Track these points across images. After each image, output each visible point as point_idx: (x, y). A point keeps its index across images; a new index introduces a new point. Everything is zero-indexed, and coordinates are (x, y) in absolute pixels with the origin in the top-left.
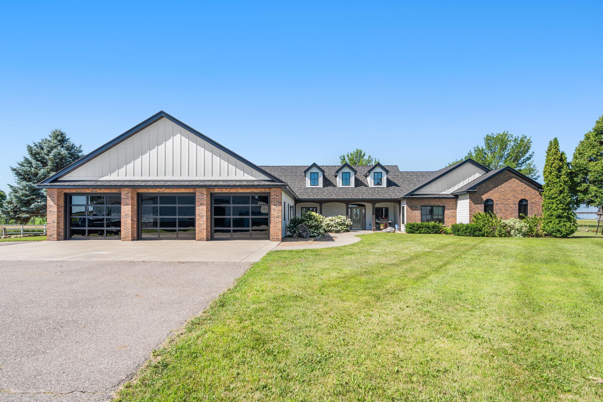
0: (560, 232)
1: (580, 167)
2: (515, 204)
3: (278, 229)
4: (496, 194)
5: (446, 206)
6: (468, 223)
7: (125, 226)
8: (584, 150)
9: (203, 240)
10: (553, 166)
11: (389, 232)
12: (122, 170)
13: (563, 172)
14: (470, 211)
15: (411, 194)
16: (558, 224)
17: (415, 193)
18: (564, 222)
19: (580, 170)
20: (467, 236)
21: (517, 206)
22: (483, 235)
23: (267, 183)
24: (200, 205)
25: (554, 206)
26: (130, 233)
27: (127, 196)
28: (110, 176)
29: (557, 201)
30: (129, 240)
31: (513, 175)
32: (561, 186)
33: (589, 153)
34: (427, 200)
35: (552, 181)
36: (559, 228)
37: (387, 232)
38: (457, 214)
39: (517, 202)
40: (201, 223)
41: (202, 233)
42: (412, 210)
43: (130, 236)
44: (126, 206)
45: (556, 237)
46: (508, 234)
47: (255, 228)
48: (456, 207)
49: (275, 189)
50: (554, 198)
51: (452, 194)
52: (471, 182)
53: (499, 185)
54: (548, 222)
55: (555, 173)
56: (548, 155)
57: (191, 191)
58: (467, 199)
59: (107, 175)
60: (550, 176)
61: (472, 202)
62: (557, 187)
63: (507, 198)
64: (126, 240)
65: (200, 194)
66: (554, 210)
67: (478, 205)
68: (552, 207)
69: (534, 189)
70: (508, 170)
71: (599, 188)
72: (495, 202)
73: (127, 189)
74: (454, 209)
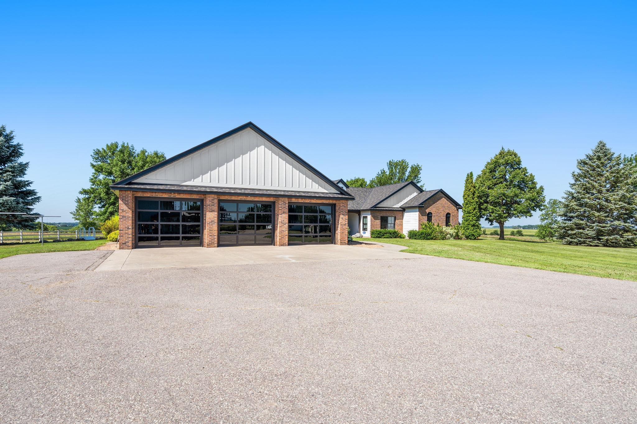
0: (474, 236)
1: (484, 192)
2: (444, 216)
3: (345, 235)
4: (434, 209)
5: (396, 216)
6: (417, 230)
7: (211, 233)
8: (484, 181)
9: (286, 245)
10: (471, 191)
11: (359, 237)
12: (207, 177)
13: (476, 195)
14: (419, 221)
15: (375, 206)
16: (473, 230)
17: (378, 206)
18: (476, 229)
19: (483, 195)
20: (422, 239)
21: (445, 217)
22: (432, 239)
23: (336, 196)
24: (283, 213)
25: (471, 218)
26: (216, 240)
27: (213, 202)
28: (194, 181)
29: (473, 215)
30: (214, 247)
31: (443, 196)
32: (475, 205)
33: (488, 183)
34: (385, 211)
35: (470, 201)
36: (473, 233)
37: (358, 237)
38: (403, 223)
39: (445, 215)
40: (283, 229)
41: (284, 239)
42: (375, 219)
43: (216, 242)
44: (211, 213)
45: (471, 239)
46: (444, 238)
47: (322, 234)
48: (403, 217)
49: (343, 201)
50: (470, 213)
51: (400, 207)
52: (412, 198)
53: (435, 203)
54: (467, 229)
55: (472, 196)
56: (466, 183)
57: (272, 199)
58: (417, 212)
59: (190, 180)
60: (468, 198)
61: (420, 214)
62: (473, 206)
63: (440, 212)
64: (212, 247)
65: (283, 203)
66: (471, 221)
67: (424, 217)
68: (470, 219)
69: (454, 206)
70: (441, 192)
71: (494, 207)
72: (433, 215)
73: (213, 196)
74: (401, 219)
